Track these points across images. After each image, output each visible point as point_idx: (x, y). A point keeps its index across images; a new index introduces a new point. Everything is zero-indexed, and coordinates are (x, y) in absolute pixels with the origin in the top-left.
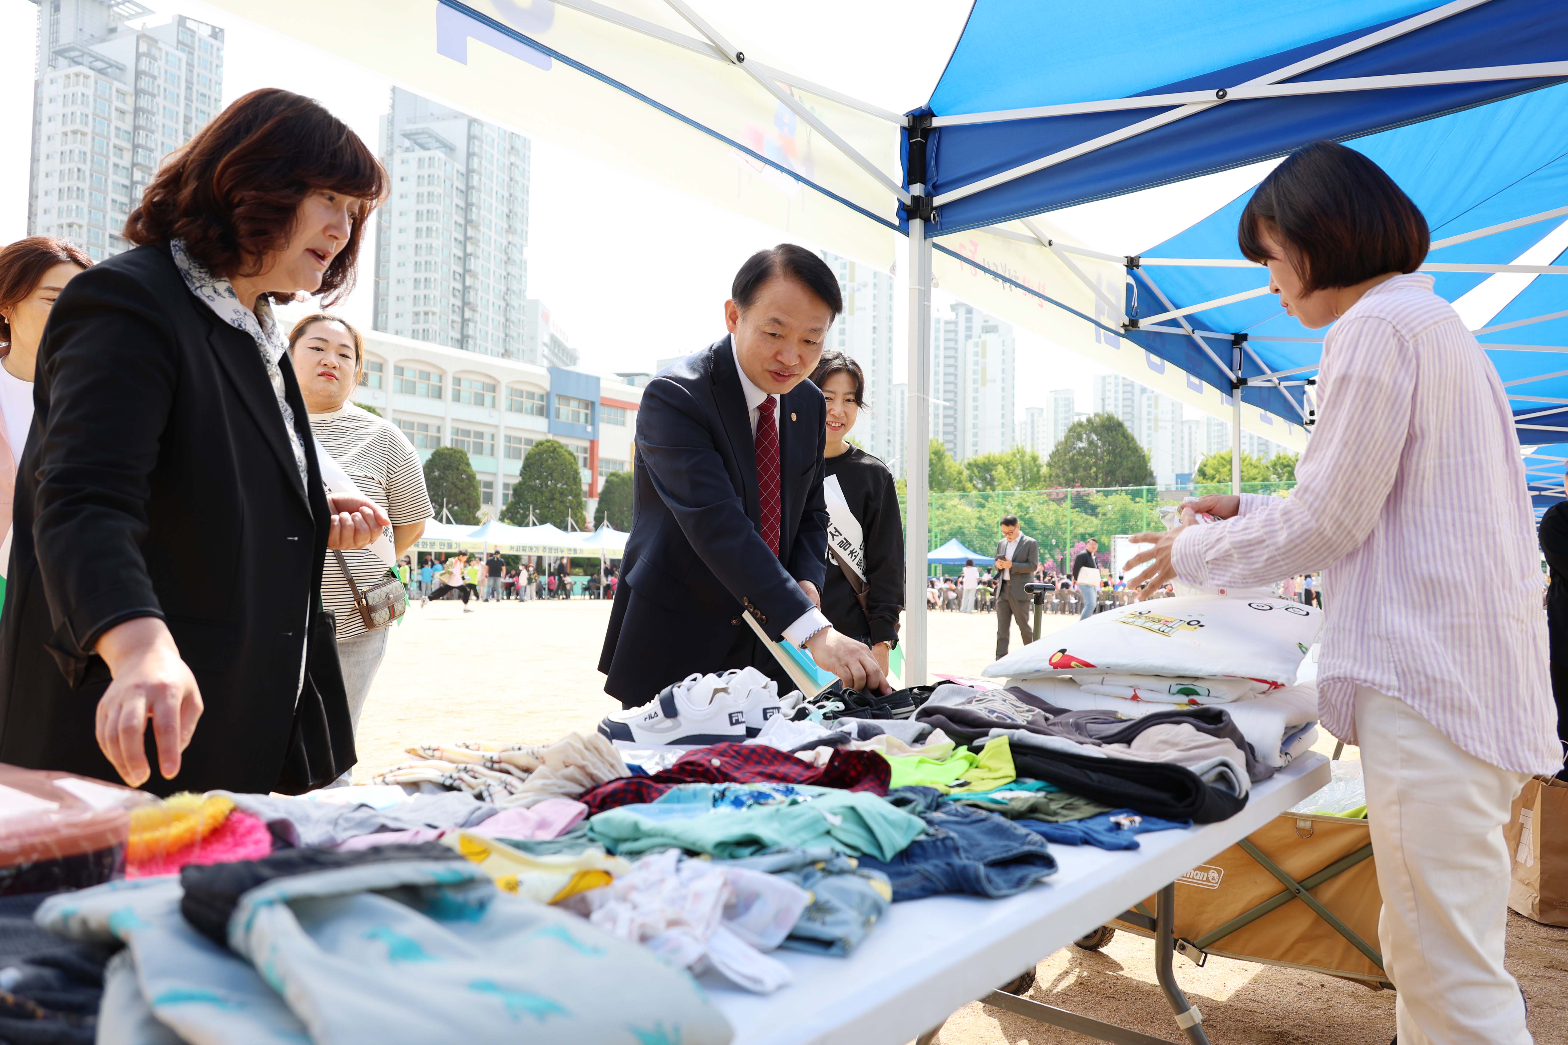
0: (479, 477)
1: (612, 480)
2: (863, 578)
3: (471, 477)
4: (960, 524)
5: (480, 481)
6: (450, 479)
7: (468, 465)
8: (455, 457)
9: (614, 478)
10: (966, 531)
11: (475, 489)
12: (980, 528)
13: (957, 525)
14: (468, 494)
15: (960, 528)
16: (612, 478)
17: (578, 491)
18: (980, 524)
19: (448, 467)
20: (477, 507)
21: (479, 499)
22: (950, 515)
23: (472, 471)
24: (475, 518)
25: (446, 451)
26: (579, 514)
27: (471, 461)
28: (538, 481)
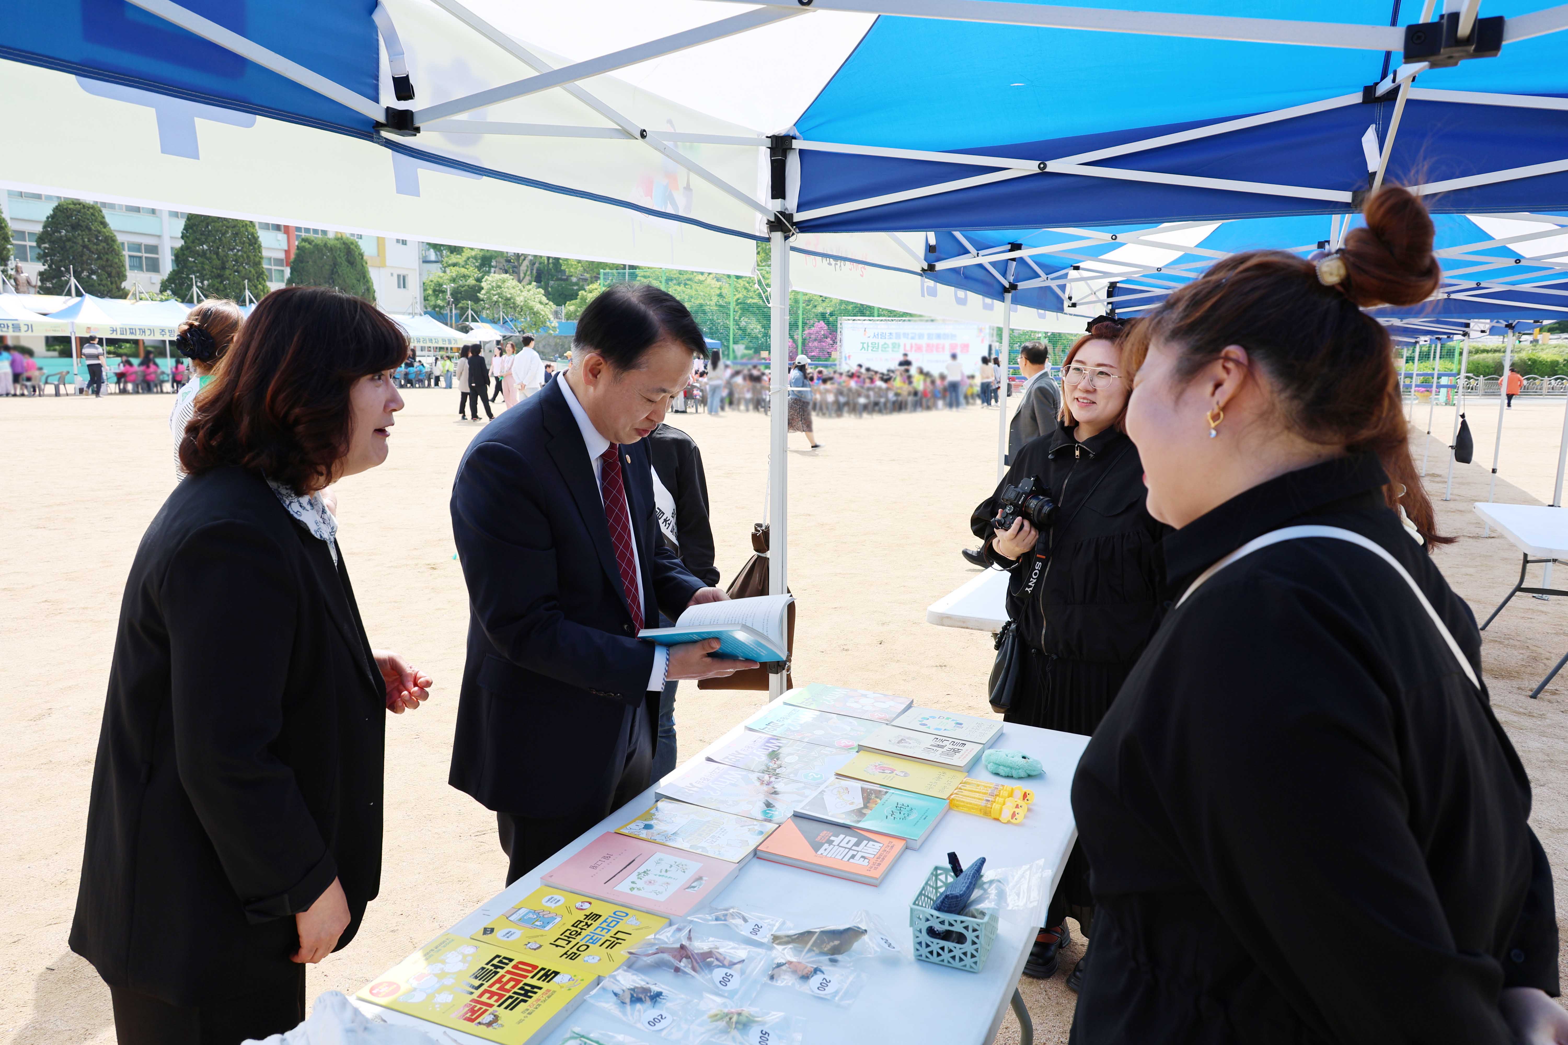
0: (120, 238)
1: (303, 247)
2: (676, 542)
3: (110, 240)
4: (702, 301)
5: (123, 244)
6: (80, 242)
7: (104, 224)
8: (85, 214)
9: (307, 245)
10: (707, 308)
11: (118, 254)
12: (721, 306)
13: (698, 302)
14: (107, 260)
15: (701, 305)
16: (303, 244)
17: (257, 259)
18: (721, 302)
19: (75, 227)
20: (122, 277)
21: (123, 266)
22: (693, 293)
23: (110, 231)
24: (119, 288)
25: (72, 206)
26: (260, 287)
27: (108, 219)
28: (205, 246)
